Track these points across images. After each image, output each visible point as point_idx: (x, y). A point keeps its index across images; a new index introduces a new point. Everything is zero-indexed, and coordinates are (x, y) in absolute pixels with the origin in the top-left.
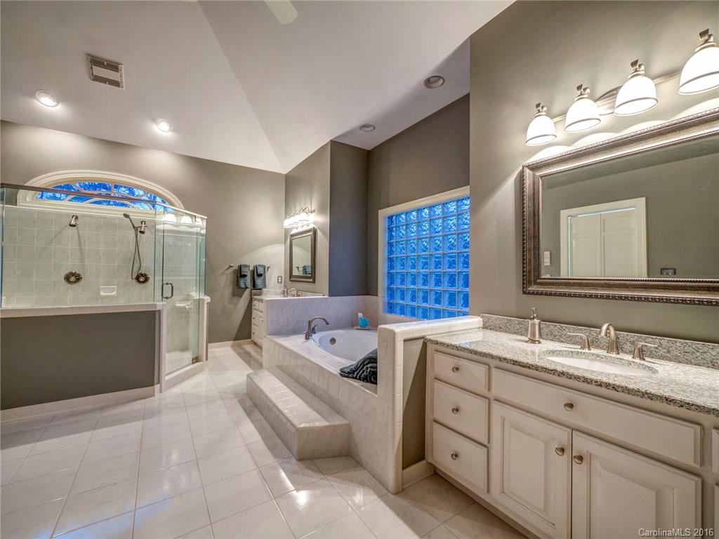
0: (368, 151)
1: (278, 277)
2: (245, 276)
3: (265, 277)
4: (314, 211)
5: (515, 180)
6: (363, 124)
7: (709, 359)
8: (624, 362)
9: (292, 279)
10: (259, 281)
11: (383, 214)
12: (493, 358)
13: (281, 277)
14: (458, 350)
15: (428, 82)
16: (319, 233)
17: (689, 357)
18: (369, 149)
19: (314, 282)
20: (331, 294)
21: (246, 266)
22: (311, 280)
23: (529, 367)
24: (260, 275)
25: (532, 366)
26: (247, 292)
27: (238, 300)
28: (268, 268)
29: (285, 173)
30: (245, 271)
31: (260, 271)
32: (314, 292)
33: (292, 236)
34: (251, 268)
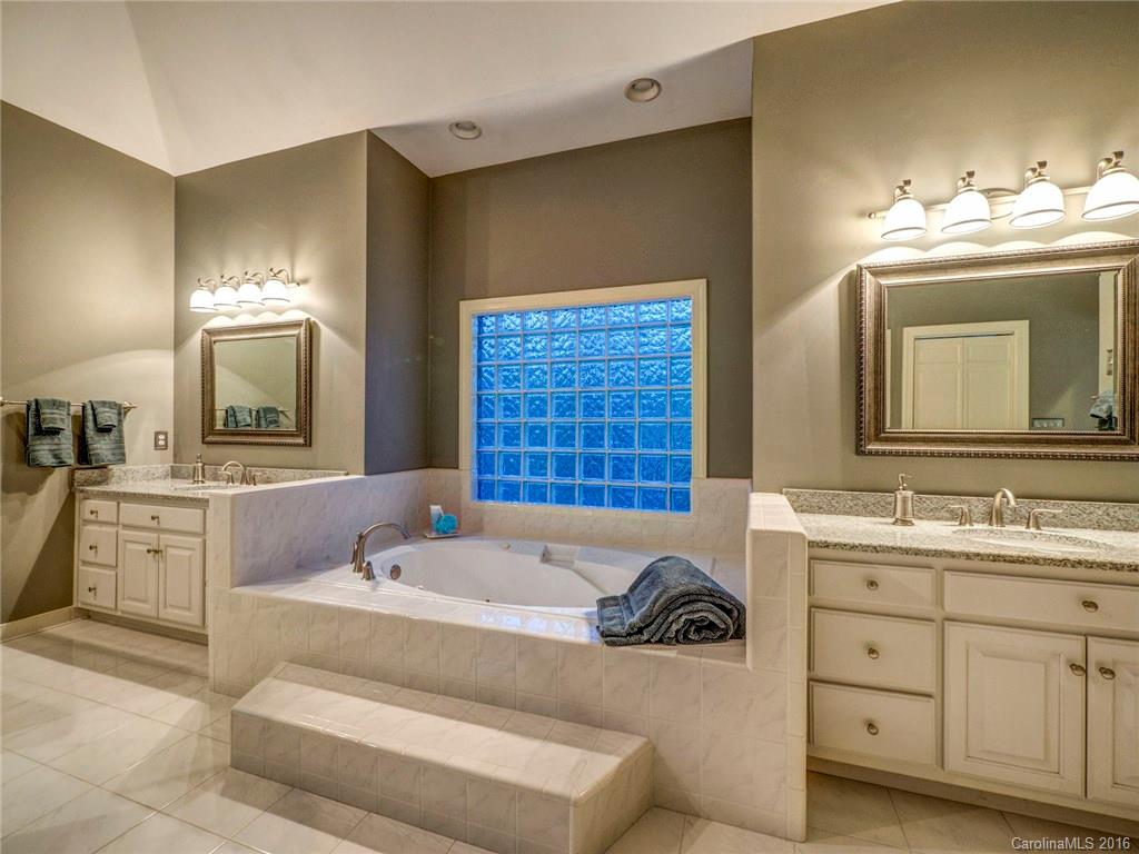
0: (429, 180)
1: (157, 434)
2: (55, 432)
3: (121, 432)
4: (305, 281)
5: (840, 286)
6: (457, 120)
7: (1095, 520)
8: (1025, 535)
9: (210, 438)
10: (101, 446)
11: (468, 310)
12: (954, 557)
13: (166, 434)
14: (877, 552)
15: (635, 88)
16: (326, 335)
17: (1076, 520)
18: (431, 176)
19: (308, 444)
20: (371, 469)
21: (55, 404)
22: (301, 441)
23: (1023, 562)
24: (105, 430)
25: (1028, 558)
26: (57, 479)
27: (24, 503)
28: (129, 409)
29: (175, 174)
30: (53, 418)
31: (107, 417)
32: (310, 468)
33: (209, 332)
34: (75, 409)
